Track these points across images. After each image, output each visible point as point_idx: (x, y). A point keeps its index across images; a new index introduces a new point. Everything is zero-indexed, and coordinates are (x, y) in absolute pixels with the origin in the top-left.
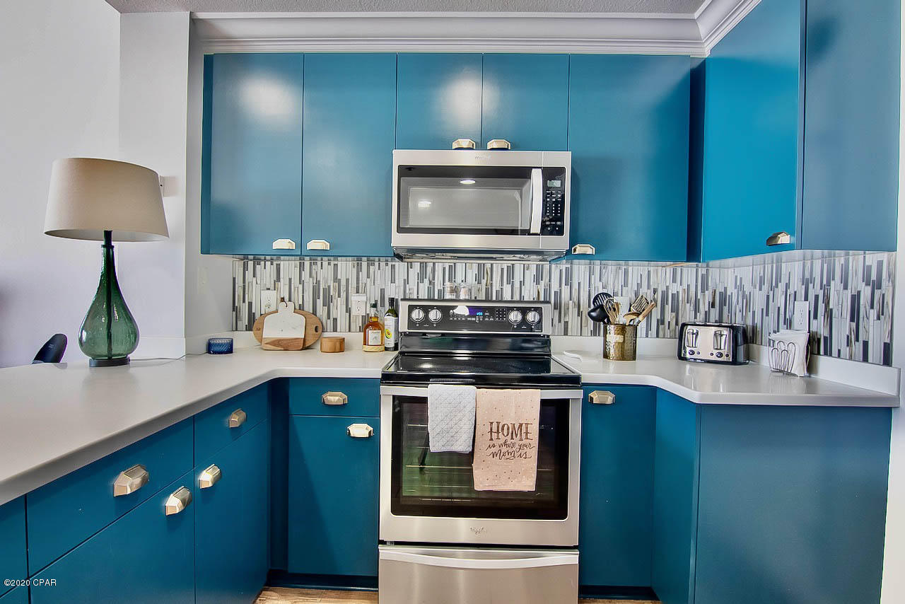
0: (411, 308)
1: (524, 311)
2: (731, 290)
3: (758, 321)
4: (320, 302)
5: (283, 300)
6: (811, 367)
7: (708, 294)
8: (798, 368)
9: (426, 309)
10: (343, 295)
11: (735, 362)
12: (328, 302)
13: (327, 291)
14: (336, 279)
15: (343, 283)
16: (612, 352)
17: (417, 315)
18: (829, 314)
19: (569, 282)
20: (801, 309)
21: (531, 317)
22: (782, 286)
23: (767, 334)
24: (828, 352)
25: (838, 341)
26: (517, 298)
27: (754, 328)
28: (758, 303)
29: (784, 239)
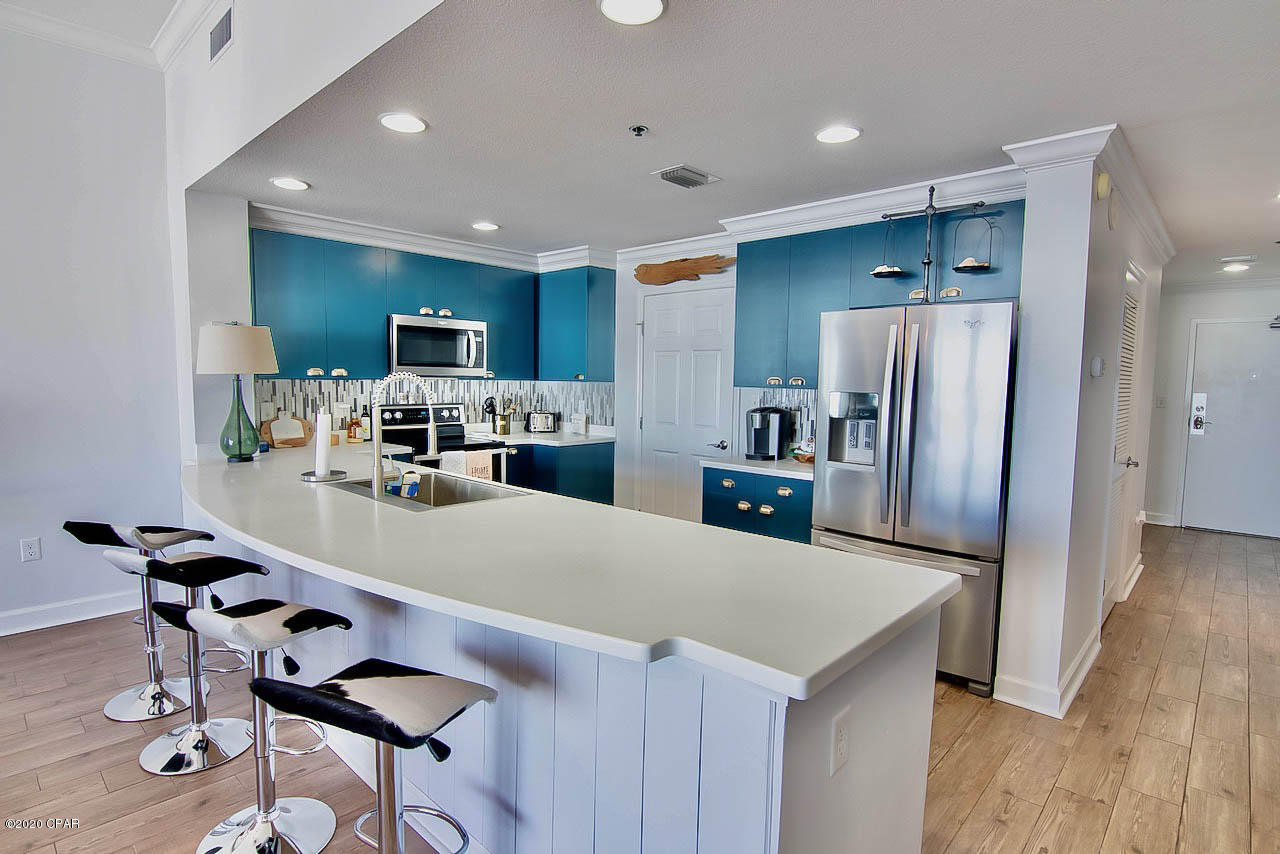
0: (383, 412)
1: (450, 410)
2: (546, 393)
3: (561, 410)
4: (309, 410)
5: (279, 409)
6: (587, 431)
7: (536, 395)
8: (583, 431)
9: (393, 412)
10: (327, 403)
11: (554, 431)
12: (315, 410)
13: (314, 401)
14: (320, 392)
15: (326, 395)
16: (498, 431)
17: (387, 416)
18: (593, 406)
19: (469, 391)
20: (582, 404)
21: (455, 413)
22: (572, 393)
23: (565, 416)
24: (593, 423)
25: (596, 418)
26: (440, 402)
27: (560, 413)
28: (561, 402)
29: (581, 377)
